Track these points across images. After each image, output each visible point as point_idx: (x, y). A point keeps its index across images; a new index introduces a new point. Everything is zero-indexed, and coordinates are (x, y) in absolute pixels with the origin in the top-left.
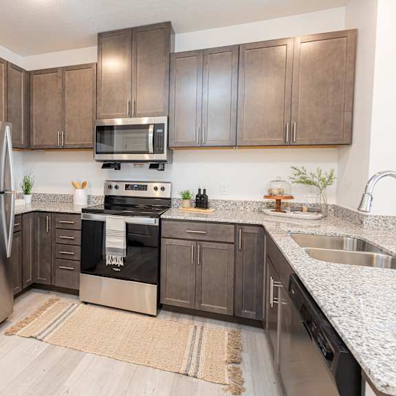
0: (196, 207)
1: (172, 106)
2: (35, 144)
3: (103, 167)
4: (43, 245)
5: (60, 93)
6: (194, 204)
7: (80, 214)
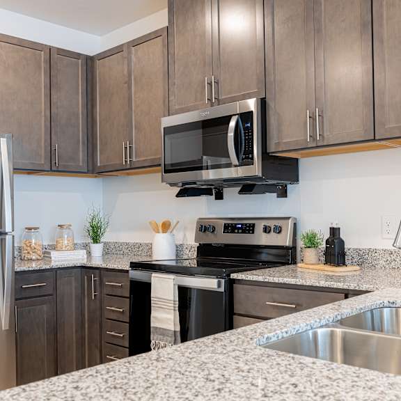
0: (327, 262)
1: (270, 78)
2: (99, 165)
3: (177, 196)
4: (91, 321)
5: (126, 83)
6: (323, 259)
7: (127, 271)
